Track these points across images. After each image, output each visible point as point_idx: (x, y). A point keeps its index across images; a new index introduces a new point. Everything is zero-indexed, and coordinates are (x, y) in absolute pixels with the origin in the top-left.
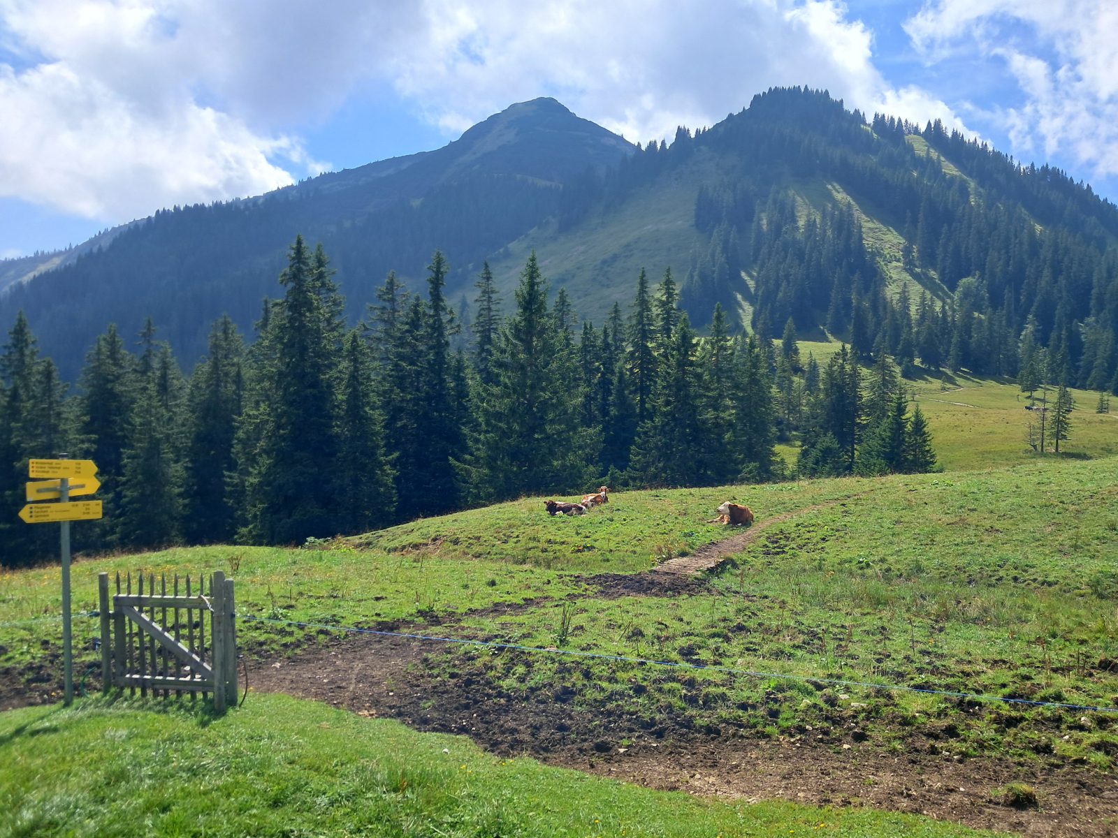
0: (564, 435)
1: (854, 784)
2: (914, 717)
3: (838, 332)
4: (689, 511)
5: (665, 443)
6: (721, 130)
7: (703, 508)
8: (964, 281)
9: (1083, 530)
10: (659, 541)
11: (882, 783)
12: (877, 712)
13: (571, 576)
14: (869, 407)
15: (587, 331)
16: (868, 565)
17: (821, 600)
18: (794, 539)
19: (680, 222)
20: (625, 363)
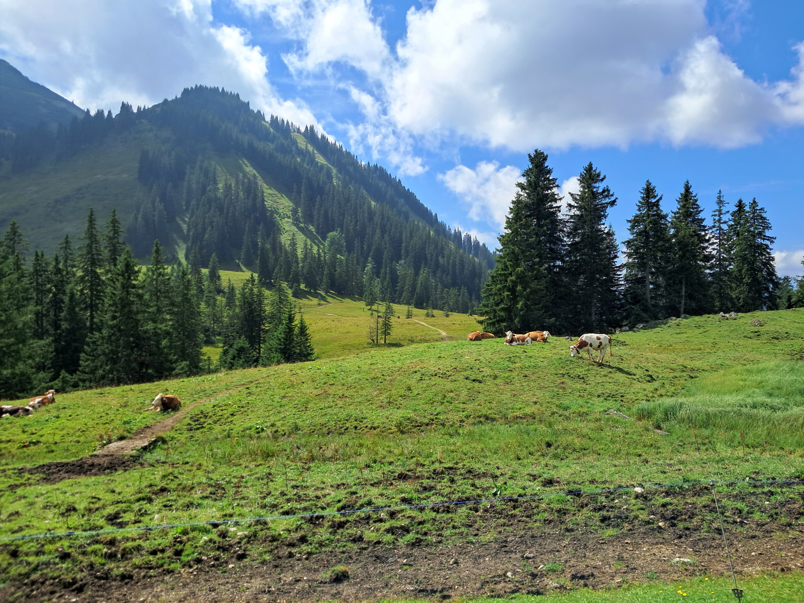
0: (14, 348)
1: (233, 593)
2: (280, 535)
3: (249, 265)
4: (129, 404)
5: (112, 350)
6: (158, 109)
7: (141, 400)
8: (331, 234)
9: (394, 392)
10: (101, 430)
11: (252, 587)
12: (255, 536)
13: (15, 469)
14: (270, 318)
15: (38, 258)
16: (263, 430)
17: (227, 460)
18: (211, 417)
19: (125, 176)
20: (76, 285)
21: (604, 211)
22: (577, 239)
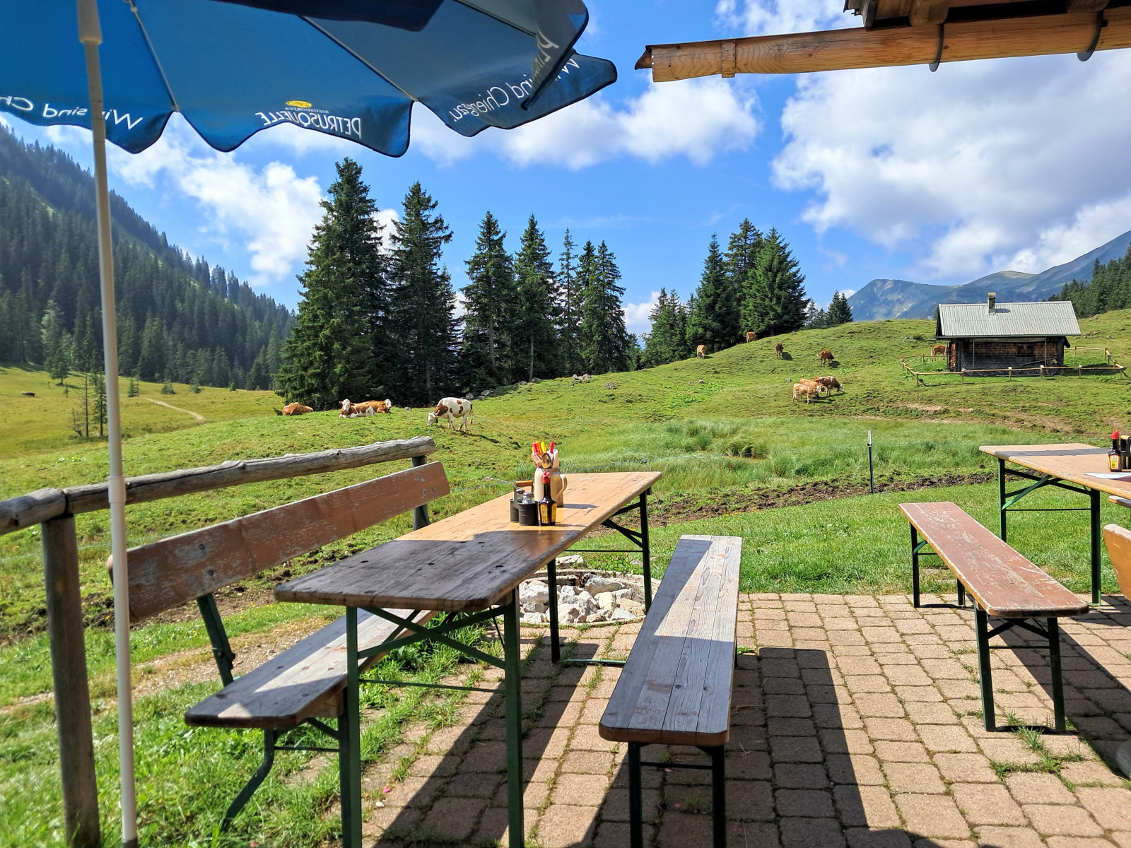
21: (438, 247)
22: (403, 283)
